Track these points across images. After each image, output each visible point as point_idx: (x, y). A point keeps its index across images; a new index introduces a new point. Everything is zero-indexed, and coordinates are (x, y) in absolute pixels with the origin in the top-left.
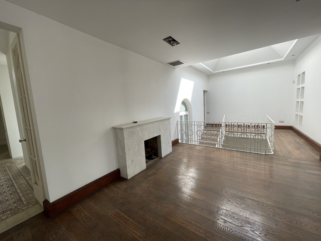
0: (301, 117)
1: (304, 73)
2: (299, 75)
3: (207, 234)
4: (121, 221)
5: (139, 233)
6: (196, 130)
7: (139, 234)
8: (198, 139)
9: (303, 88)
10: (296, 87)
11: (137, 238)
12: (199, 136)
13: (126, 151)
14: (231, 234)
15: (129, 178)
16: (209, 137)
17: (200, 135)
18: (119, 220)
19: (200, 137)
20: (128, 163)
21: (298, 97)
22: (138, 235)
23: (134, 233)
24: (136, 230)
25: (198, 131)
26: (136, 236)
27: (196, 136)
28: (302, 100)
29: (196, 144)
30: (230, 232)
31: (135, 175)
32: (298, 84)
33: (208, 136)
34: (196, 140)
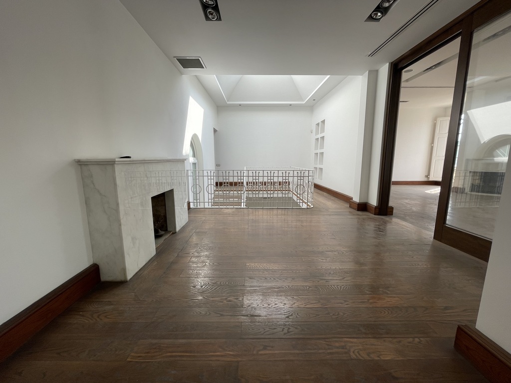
0: (321, 169)
1: (323, 122)
2: (318, 124)
3: (321, 301)
4: (174, 354)
5: (229, 351)
6: (206, 185)
7: (231, 353)
8: (210, 198)
9: (323, 138)
10: (314, 137)
11: (233, 360)
12: (211, 194)
13: (121, 217)
14: (342, 289)
15: (129, 276)
16: (226, 194)
17: (213, 192)
18: (169, 354)
19: (213, 195)
20: (127, 243)
21: (316, 148)
22: (231, 355)
23: (222, 356)
24: (220, 350)
25: (210, 186)
26: (229, 359)
27: (206, 194)
28: (322, 151)
29: (207, 206)
30: (339, 289)
31: (139, 270)
32: (317, 133)
33: (225, 192)
34: (206, 200)
